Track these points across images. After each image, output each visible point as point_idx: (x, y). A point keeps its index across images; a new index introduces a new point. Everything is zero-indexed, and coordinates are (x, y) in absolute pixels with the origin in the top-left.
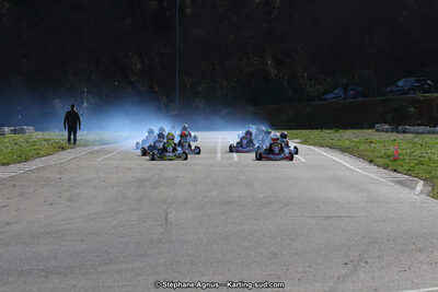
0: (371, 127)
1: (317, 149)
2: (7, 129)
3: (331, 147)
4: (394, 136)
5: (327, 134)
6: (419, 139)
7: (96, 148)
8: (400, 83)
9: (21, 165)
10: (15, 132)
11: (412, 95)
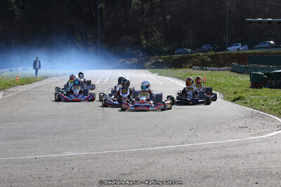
0: (191, 68)
1: (166, 78)
2: (19, 68)
3: (173, 77)
4: (201, 72)
5: (170, 71)
6: (213, 73)
7: (62, 77)
8: (204, 47)
9: (29, 85)
10: (23, 70)
11: (209, 53)
